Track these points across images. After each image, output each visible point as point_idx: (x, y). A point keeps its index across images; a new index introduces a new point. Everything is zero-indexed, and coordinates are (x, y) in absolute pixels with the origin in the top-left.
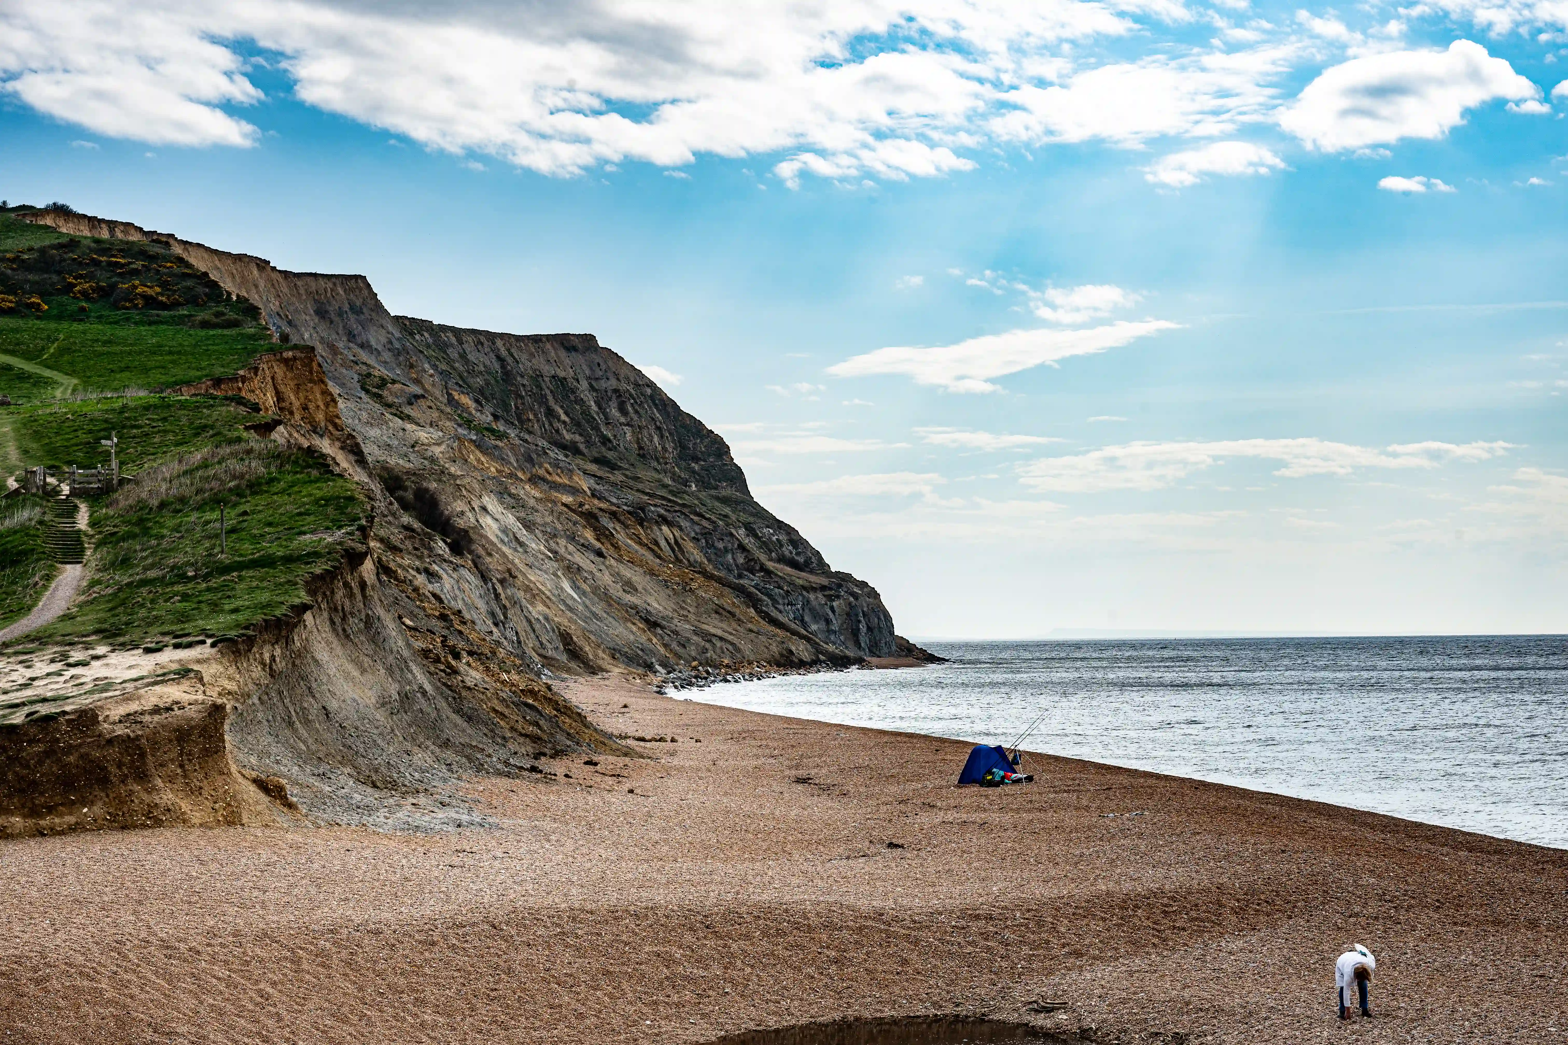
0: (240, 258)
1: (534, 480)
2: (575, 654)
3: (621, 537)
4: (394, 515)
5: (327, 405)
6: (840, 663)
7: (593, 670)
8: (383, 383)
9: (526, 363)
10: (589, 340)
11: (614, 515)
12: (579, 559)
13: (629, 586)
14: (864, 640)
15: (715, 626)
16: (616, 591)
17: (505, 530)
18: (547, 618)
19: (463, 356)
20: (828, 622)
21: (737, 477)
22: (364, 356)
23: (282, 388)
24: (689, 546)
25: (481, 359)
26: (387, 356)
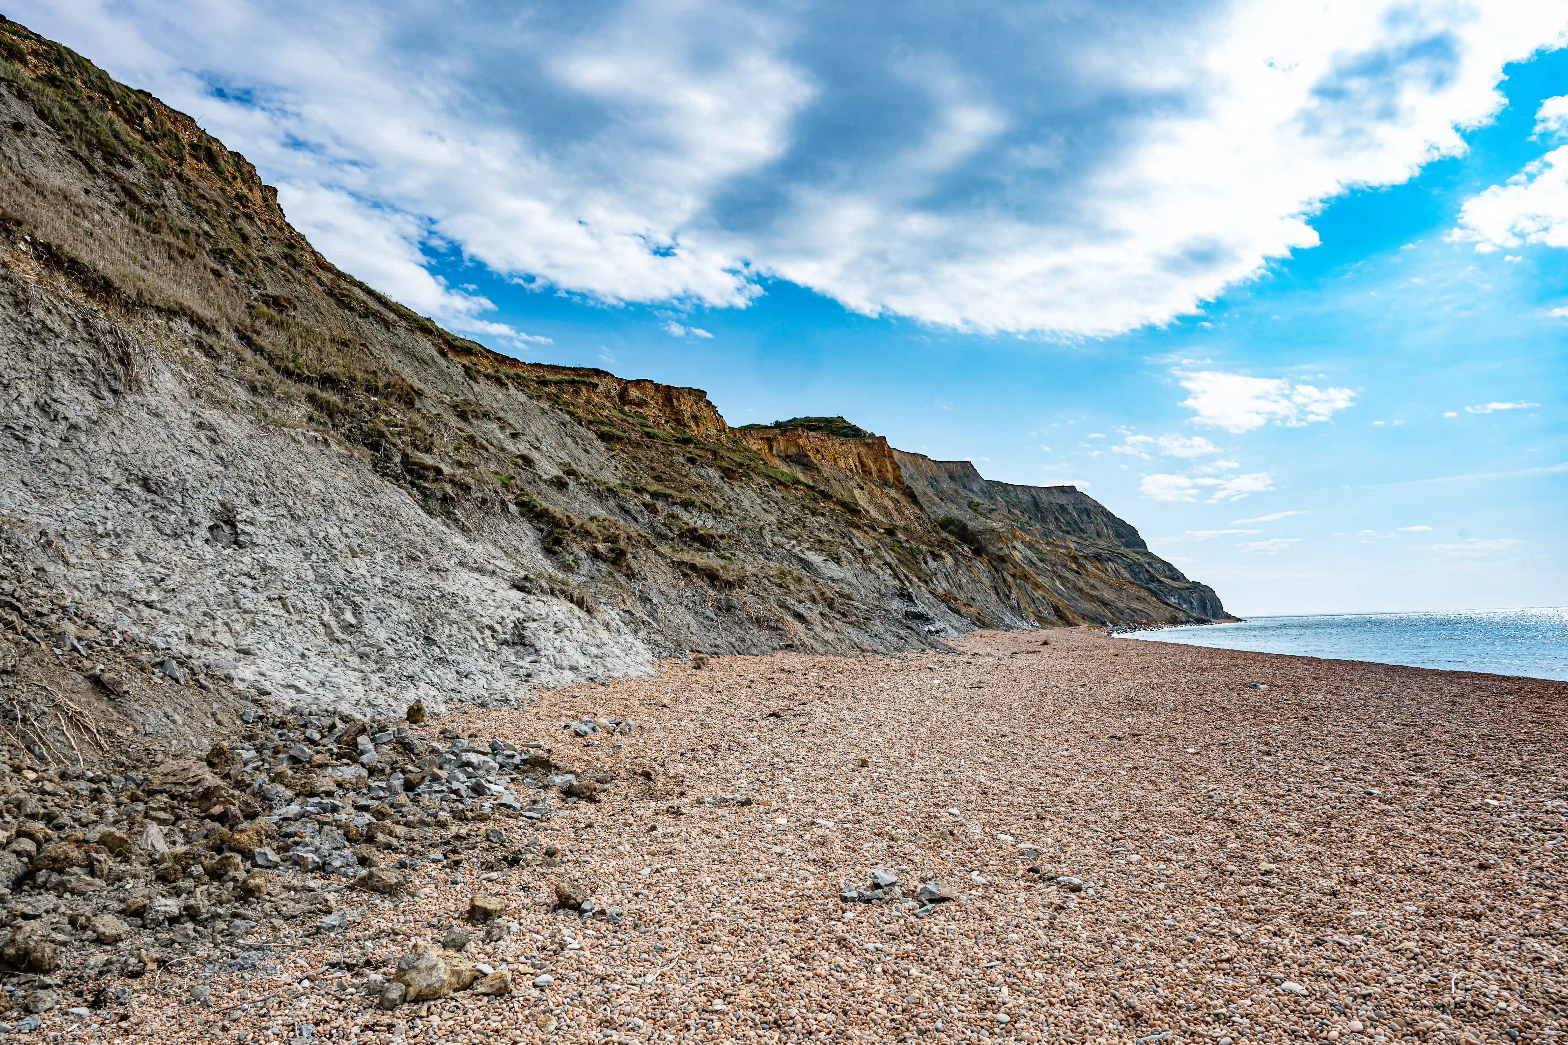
0: (914, 454)
1: (1048, 543)
2: (1061, 616)
3: (1089, 567)
4: (937, 533)
5: (894, 470)
6: (1200, 621)
7: (1070, 624)
8: (978, 505)
9: (1044, 499)
10: (1072, 488)
11: (1085, 557)
12: (1067, 574)
13: (1093, 587)
14: (1209, 612)
15: (1135, 605)
16: (1087, 589)
17: (1025, 557)
18: (1044, 598)
19: (1017, 496)
20: (1191, 603)
21: (1143, 544)
22: (970, 494)
23: (865, 459)
24: (1122, 571)
25: (1025, 497)
26: (980, 494)
